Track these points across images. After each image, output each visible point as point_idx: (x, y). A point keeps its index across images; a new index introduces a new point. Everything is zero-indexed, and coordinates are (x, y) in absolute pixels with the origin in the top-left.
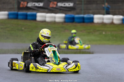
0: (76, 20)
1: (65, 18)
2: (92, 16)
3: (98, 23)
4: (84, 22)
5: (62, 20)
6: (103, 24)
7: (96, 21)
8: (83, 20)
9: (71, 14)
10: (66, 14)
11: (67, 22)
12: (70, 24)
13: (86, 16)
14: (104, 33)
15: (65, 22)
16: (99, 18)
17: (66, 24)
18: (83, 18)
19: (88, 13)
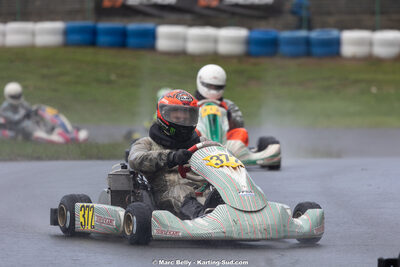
0: (284, 49)
1: (249, 42)
2: (334, 33)
3: (354, 59)
4: (308, 54)
5: (237, 49)
6: (371, 61)
7: (347, 50)
8: (307, 49)
9: (265, 30)
10: (250, 28)
11: (257, 55)
13: (315, 34)
14: (374, 90)
15: (248, 54)
16: (359, 42)
17: (253, 60)
18: (307, 42)
19: (324, 26)
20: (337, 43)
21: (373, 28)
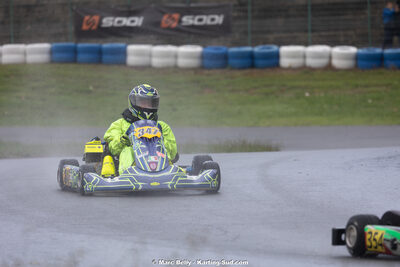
0: (232, 62)
1: (203, 56)
2: (274, 48)
3: (290, 69)
4: (253, 66)
5: (194, 63)
6: (305, 70)
7: (285, 62)
8: (251, 62)
9: (217, 47)
10: (204, 46)
11: (210, 68)
12: (217, 73)
13: (257, 49)
14: (307, 94)
15: (202, 67)
16: (294, 55)
17: (207, 72)
18: (251, 56)
19: (265, 42)
20: (277, 56)
21: (306, 44)
